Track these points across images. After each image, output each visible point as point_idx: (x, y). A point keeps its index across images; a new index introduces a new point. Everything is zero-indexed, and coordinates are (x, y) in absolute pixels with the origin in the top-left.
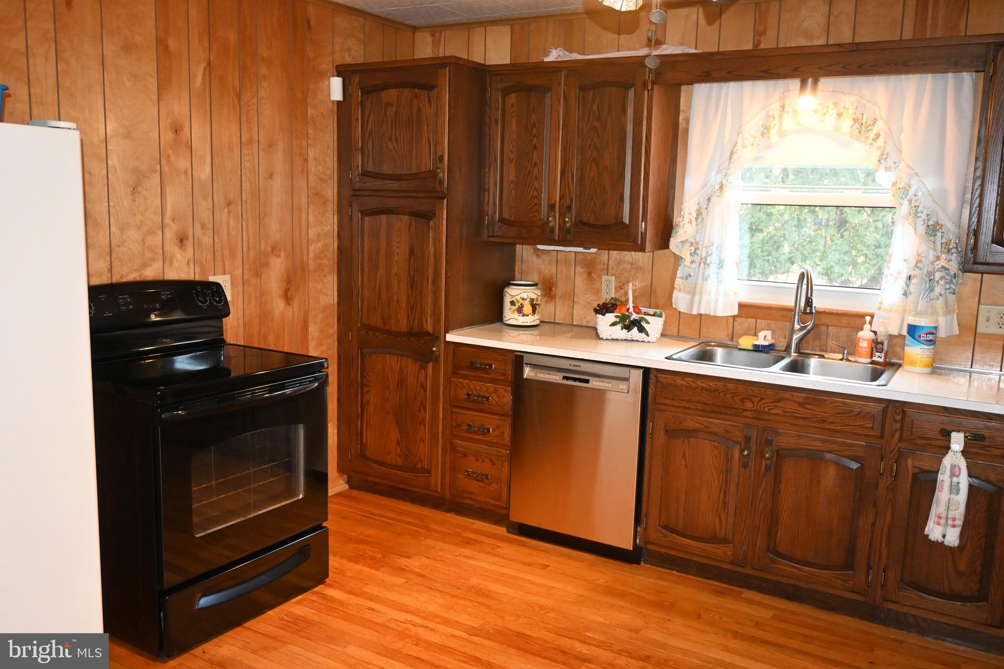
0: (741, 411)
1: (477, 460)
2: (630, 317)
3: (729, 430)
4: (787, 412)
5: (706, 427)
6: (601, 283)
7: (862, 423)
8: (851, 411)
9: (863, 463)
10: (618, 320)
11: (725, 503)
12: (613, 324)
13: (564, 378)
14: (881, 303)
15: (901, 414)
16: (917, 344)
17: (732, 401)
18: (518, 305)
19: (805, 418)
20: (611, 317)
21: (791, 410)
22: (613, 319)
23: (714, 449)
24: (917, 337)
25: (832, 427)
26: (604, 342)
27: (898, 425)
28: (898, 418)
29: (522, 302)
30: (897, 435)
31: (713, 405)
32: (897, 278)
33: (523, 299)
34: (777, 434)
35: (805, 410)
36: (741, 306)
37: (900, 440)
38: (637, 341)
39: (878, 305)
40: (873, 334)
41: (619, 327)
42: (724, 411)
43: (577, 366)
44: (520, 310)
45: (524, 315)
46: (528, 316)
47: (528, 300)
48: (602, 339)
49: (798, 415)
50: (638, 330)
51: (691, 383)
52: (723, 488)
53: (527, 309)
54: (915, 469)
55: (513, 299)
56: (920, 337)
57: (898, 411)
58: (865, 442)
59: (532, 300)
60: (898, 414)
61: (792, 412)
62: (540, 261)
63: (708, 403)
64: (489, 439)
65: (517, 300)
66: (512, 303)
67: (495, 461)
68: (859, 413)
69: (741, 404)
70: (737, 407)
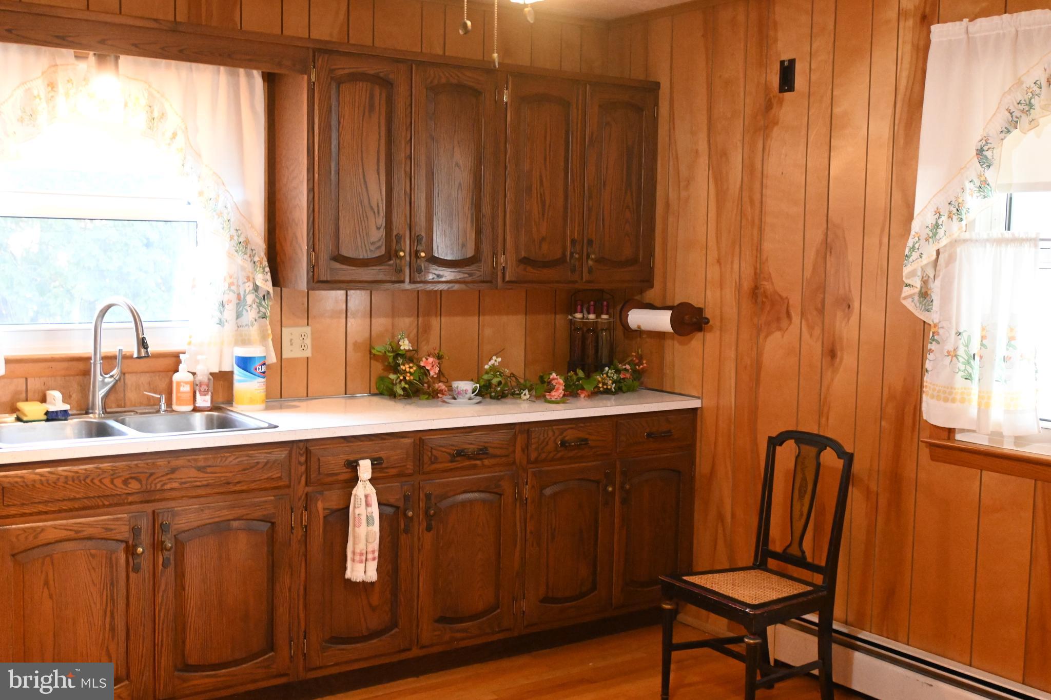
0: (124, 496)
3: (109, 527)
4: (185, 483)
5: (77, 532)
7: (271, 474)
8: (258, 463)
9: (273, 521)
11: (113, 629)
15: (305, 456)
16: (255, 379)
17: (112, 486)
19: (207, 485)
21: (190, 480)
23: (91, 559)
24: (252, 370)
25: (238, 488)
27: (303, 468)
28: (303, 459)
30: (303, 479)
31: (85, 498)
34: (174, 514)
35: (206, 475)
36: (9, 361)
37: (307, 484)
42: (101, 503)
49: (198, 484)
52: (109, 609)
54: (327, 511)
56: (256, 369)
57: (301, 452)
58: (274, 496)
60: (301, 455)
61: (191, 482)
63: (78, 496)
68: (267, 463)
69: (124, 487)
70: (119, 493)
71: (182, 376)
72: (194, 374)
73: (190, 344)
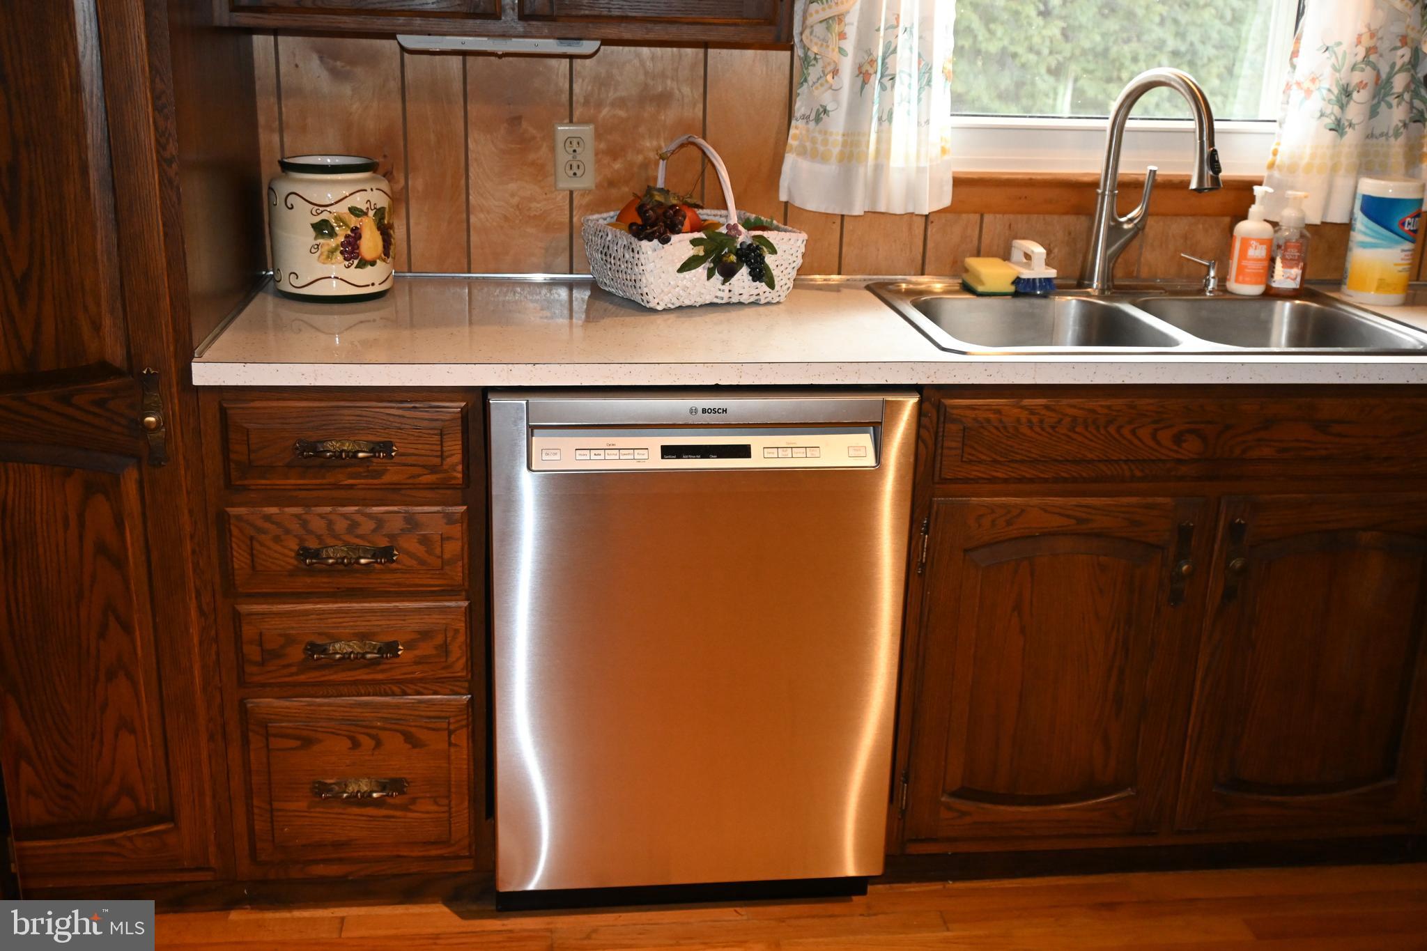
0: (1171, 465)
1: (356, 744)
2: (734, 238)
3: (1138, 518)
4: (1287, 450)
5: (1080, 521)
6: (553, 149)
10: (702, 253)
11: (1119, 699)
12: (687, 266)
13: (667, 452)
14: (1275, 153)
16: (1398, 242)
18: (342, 233)
19: (1326, 459)
20: (682, 245)
21: (1297, 445)
22: (688, 251)
23: (1098, 573)
24: (1395, 226)
25: (1384, 469)
26: (659, 319)
29: (353, 221)
31: (1102, 461)
32: (1308, 92)
33: (354, 211)
34: (1258, 507)
35: (1329, 439)
36: (960, 183)
38: (740, 303)
39: (1270, 158)
40: (1269, 226)
41: (701, 271)
42: (1128, 474)
43: (714, 411)
44: (351, 250)
45: (363, 264)
46: (373, 263)
47: (371, 213)
48: (653, 311)
49: (1311, 454)
50: (750, 274)
51: (1043, 412)
52: (1117, 665)
53: (370, 243)
55: (324, 216)
56: (1402, 225)
59: (380, 213)
61: (1298, 449)
62: (347, 90)
64: (397, 674)
65: (339, 219)
66: (322, 228)
67: (423, 735)
69: (1175, 448)
70: (1163, 457)
71: (1251, 227)
72: (1275, 224)
73: (1271, 166)
